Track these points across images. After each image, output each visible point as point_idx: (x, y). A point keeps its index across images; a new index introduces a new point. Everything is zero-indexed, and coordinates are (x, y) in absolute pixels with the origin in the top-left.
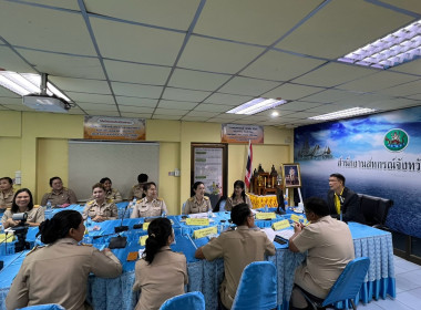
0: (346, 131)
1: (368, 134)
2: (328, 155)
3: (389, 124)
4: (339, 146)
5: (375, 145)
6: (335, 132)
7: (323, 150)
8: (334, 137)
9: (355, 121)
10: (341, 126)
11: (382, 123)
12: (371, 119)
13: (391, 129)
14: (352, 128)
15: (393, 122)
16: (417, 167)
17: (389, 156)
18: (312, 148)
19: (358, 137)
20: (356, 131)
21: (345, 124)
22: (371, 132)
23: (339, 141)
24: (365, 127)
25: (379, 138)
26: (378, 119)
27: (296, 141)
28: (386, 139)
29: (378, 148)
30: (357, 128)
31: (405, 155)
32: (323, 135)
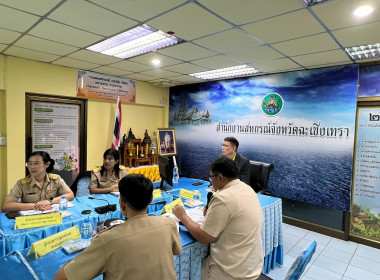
0: (226, 93)
1: (247, 98)
2: (206, 119)
3: (267, 87)
4: (218, 109)
5: (253, 108)
6: (215, 93)
7: (202, 113)
8: (214, 99)
9: (236, 83)
10: (221, 88)
11: (261, 86)
12: (251, 81)
13: (269, 92)
14: (232, 90)
15: (271, 86)
16: (288, 131)
17: (266, 120)
18: (190, 111)
19: (238, 100)
20: (236, 94)
21: (226, 85)
22: (250, 95)
23: (218, 104)
24: (245, 89)
25: (257, 102)
26: (257, 81)
27: (172, 103)
28: (264, 104)
29: (257, 112)
30: (237, 90)
31: (279, 120)
32: (202, 97)
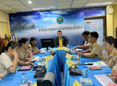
0: (41, 16)
1: (51, 18)
2: (33, 27)
3: (58, 14)
4: (38, 23)
5: (53, 22)
6: (36, 16)
8: (35, 18)
9: (45, 12)
10: (39, 14)
11: (56, 14)
12: (52, 12)
13: (59, 16)
14: (44, 15)
15: (59, 14)
16: (66, 29)
17: (58, 26)
19: (47, 19)
20: (46, 17)
21: (41, 13)
22: (52, 17)
23: (38, 21)
24: (49, 15)
25: (55, 19)
26: (54, 12)
28: (57, 20)
29: (55, 23)
30: (46, 15)
31: (63, 25)
